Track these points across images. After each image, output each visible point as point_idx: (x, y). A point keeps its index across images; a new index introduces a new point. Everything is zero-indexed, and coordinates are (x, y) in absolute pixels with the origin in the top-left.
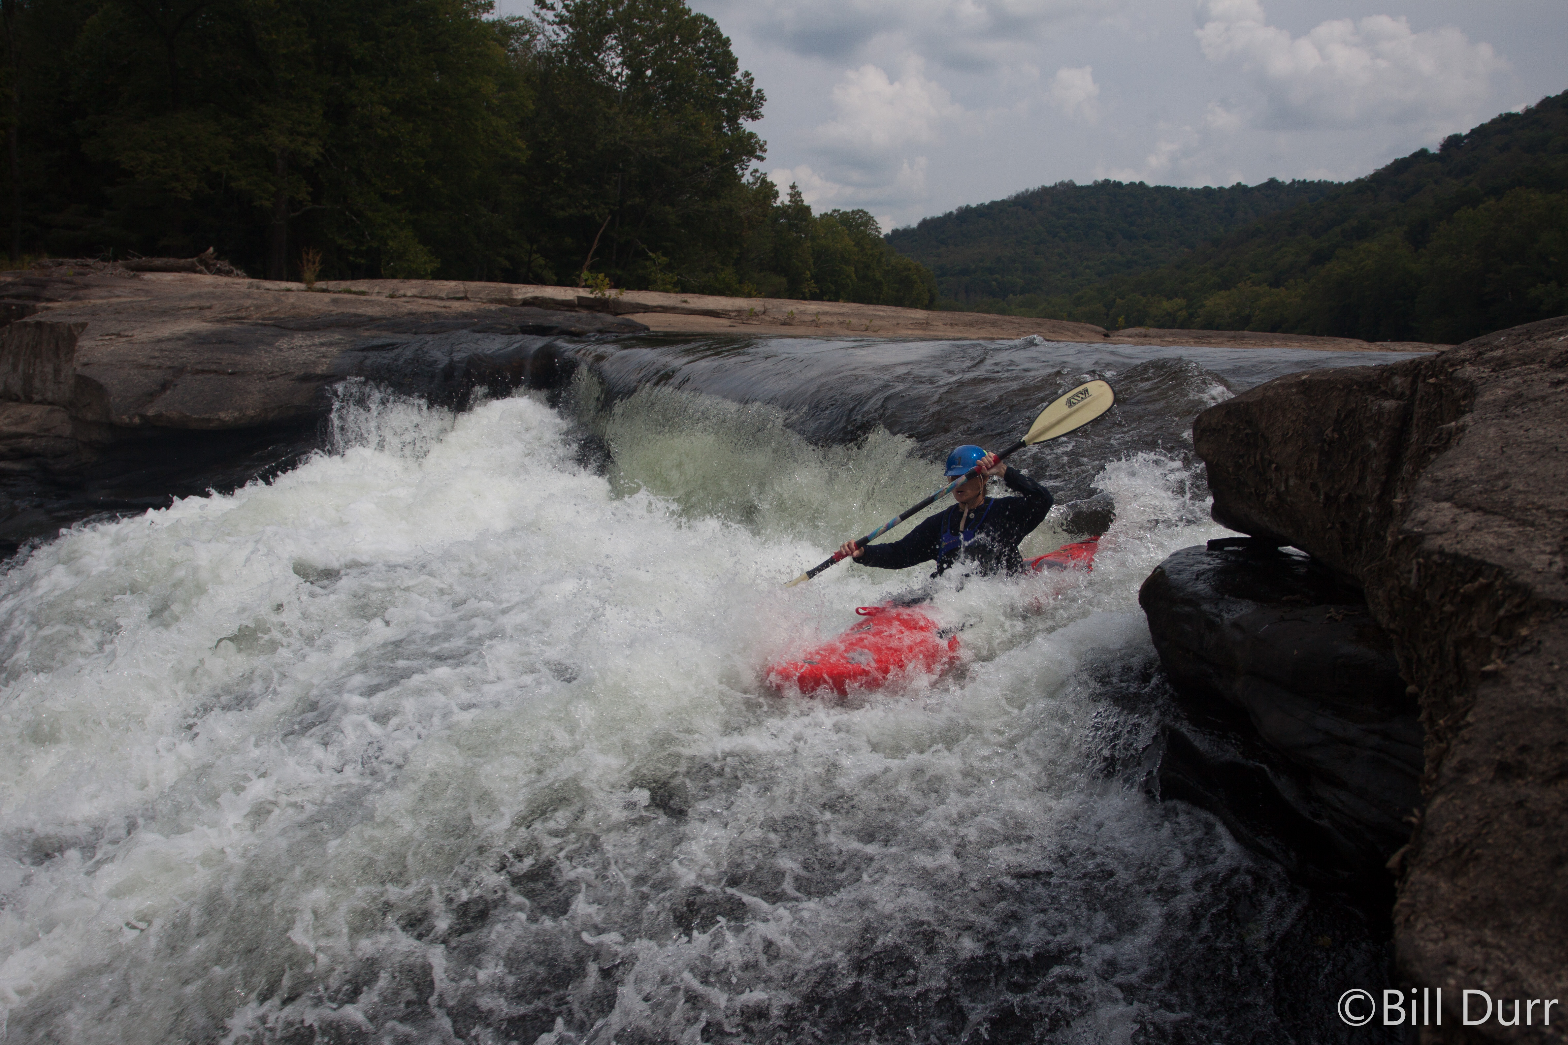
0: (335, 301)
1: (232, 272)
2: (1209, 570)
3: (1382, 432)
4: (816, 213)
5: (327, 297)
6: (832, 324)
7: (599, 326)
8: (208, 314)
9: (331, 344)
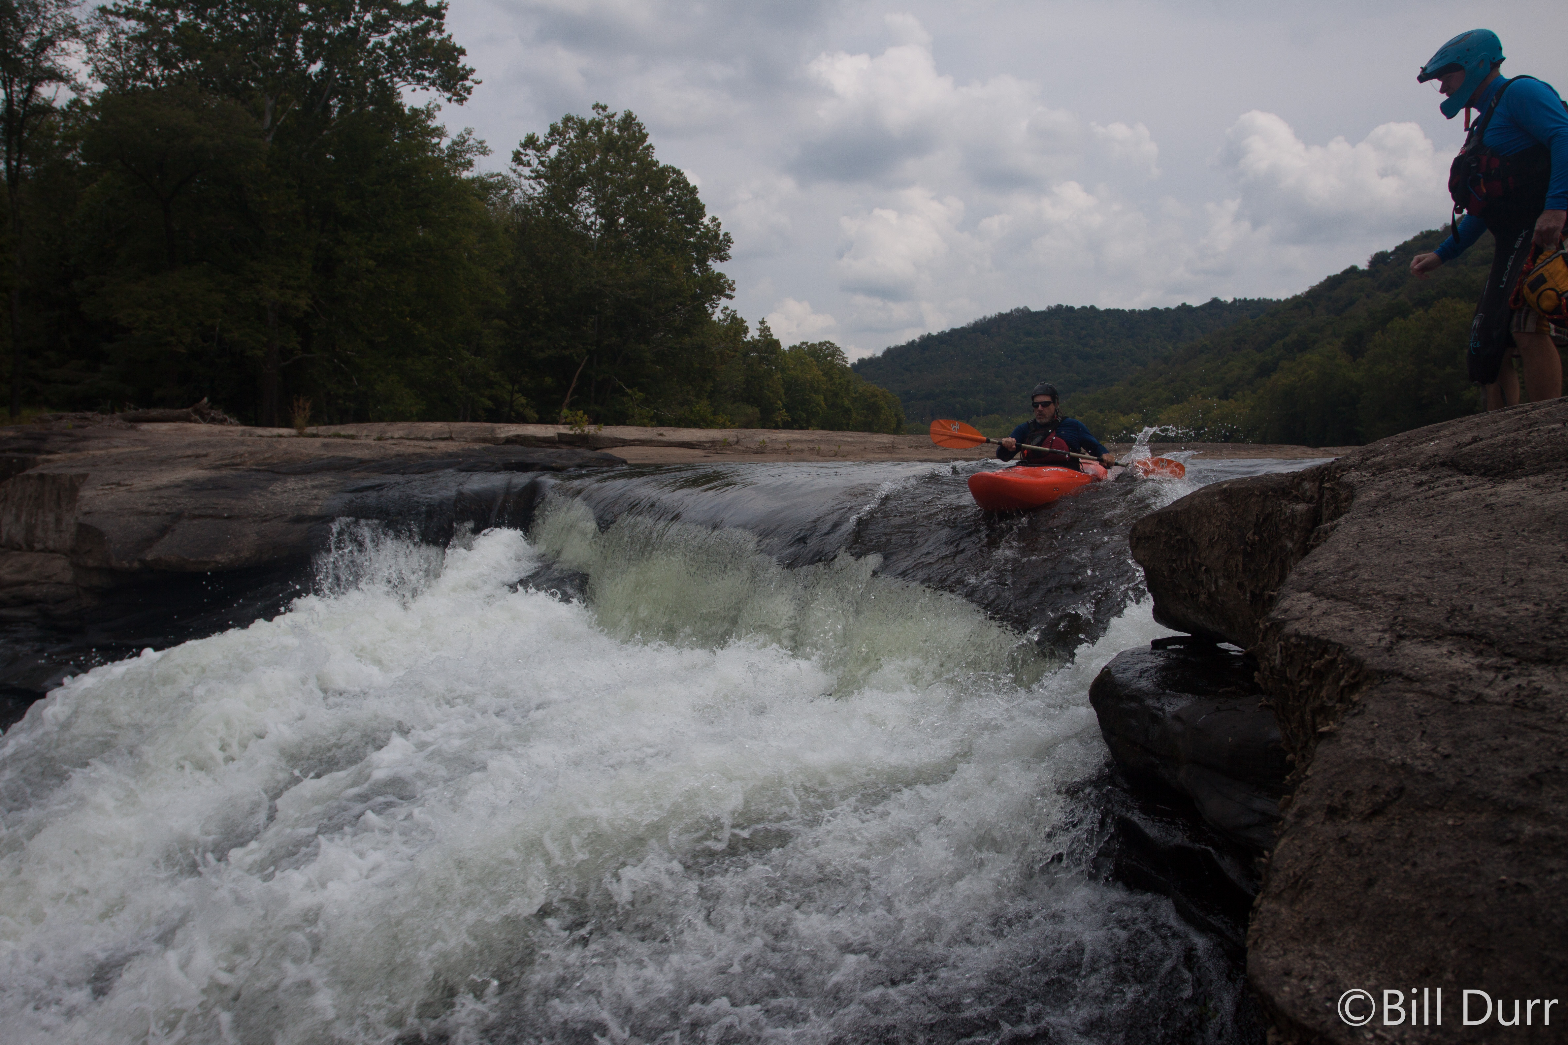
0: (325, 446)
1: (226, 420)
2: (1152, 668)
3: (1296, 533)
4: (785, 345)
5: (318, 442)
6: (802, 451)
7: (578, 461)
8: (204, 461)
9: (322, 486)
